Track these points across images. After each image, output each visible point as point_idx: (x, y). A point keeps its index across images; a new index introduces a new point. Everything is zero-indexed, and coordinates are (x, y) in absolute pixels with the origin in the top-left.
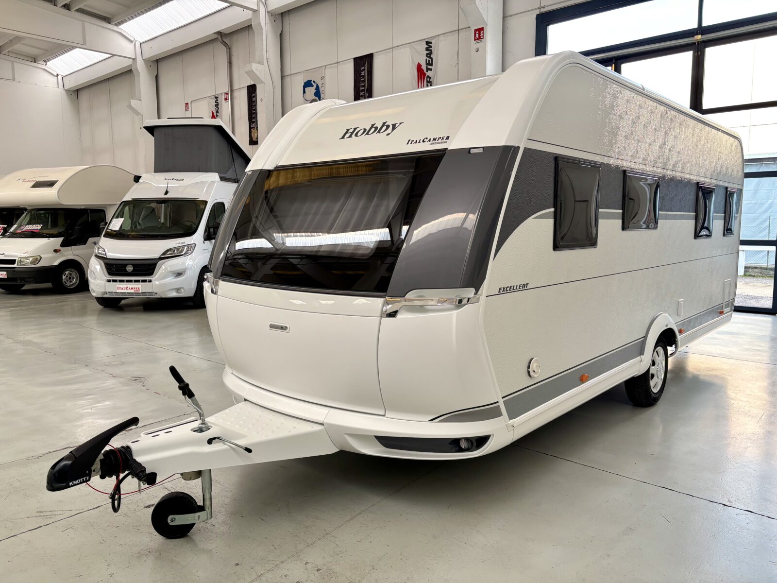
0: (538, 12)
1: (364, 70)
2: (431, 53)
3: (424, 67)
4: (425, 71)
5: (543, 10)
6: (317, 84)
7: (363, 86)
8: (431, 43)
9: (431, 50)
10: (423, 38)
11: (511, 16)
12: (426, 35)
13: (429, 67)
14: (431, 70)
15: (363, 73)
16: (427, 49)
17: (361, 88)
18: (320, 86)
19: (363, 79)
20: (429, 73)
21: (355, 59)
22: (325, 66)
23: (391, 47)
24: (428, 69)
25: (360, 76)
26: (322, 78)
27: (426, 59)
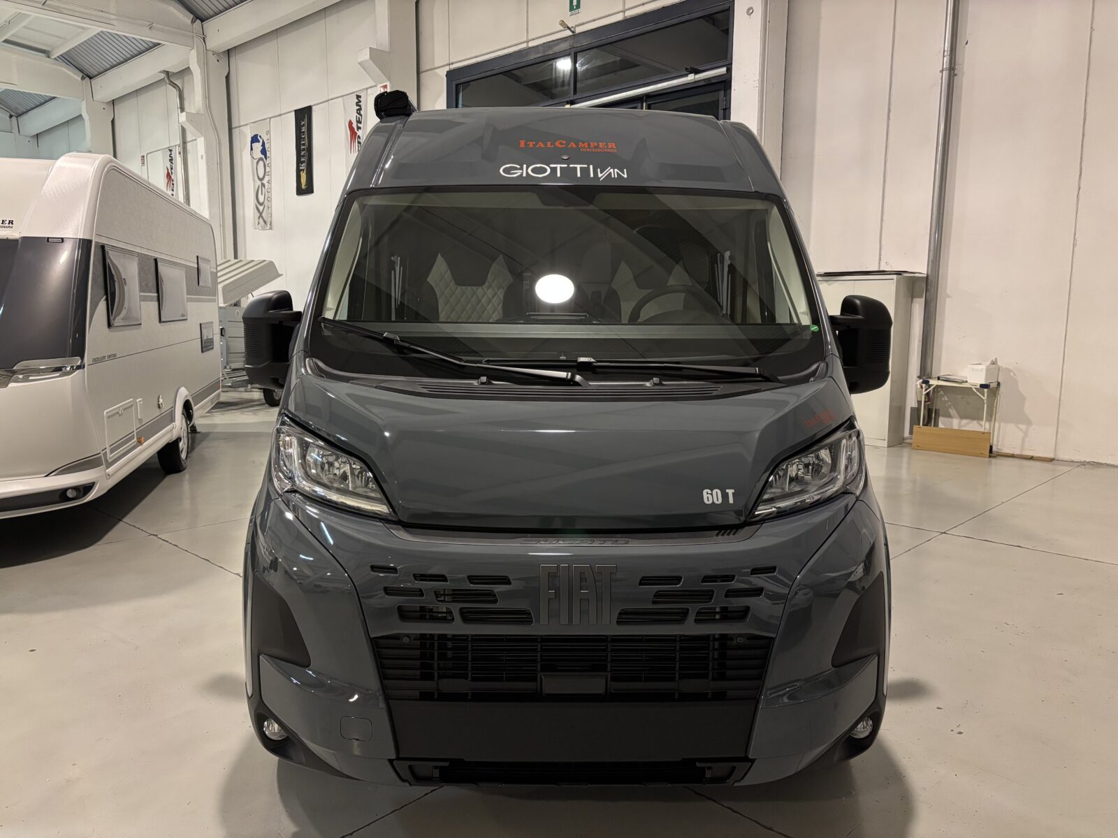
0: (447, 69)
1: (304, 125)
2: (360, 109)
3: (355, 125)
4: (356, 130)
5: (451, 66)
6: (263, 141)
7: (304, 145)
8: (360, 97)
9: (360, 106)
11: (426, 71)
12: (357, 88)
13: (359, 125)
16: (357, 104)
17: (302, 147)
18: (266, 142)
19: (303, 136)
20: (359, 132)
22: (271, 118)
23: (327, 100)
24: (359, 128)
25: (301, 132)
26: (268, 133)
27: (356, 116)
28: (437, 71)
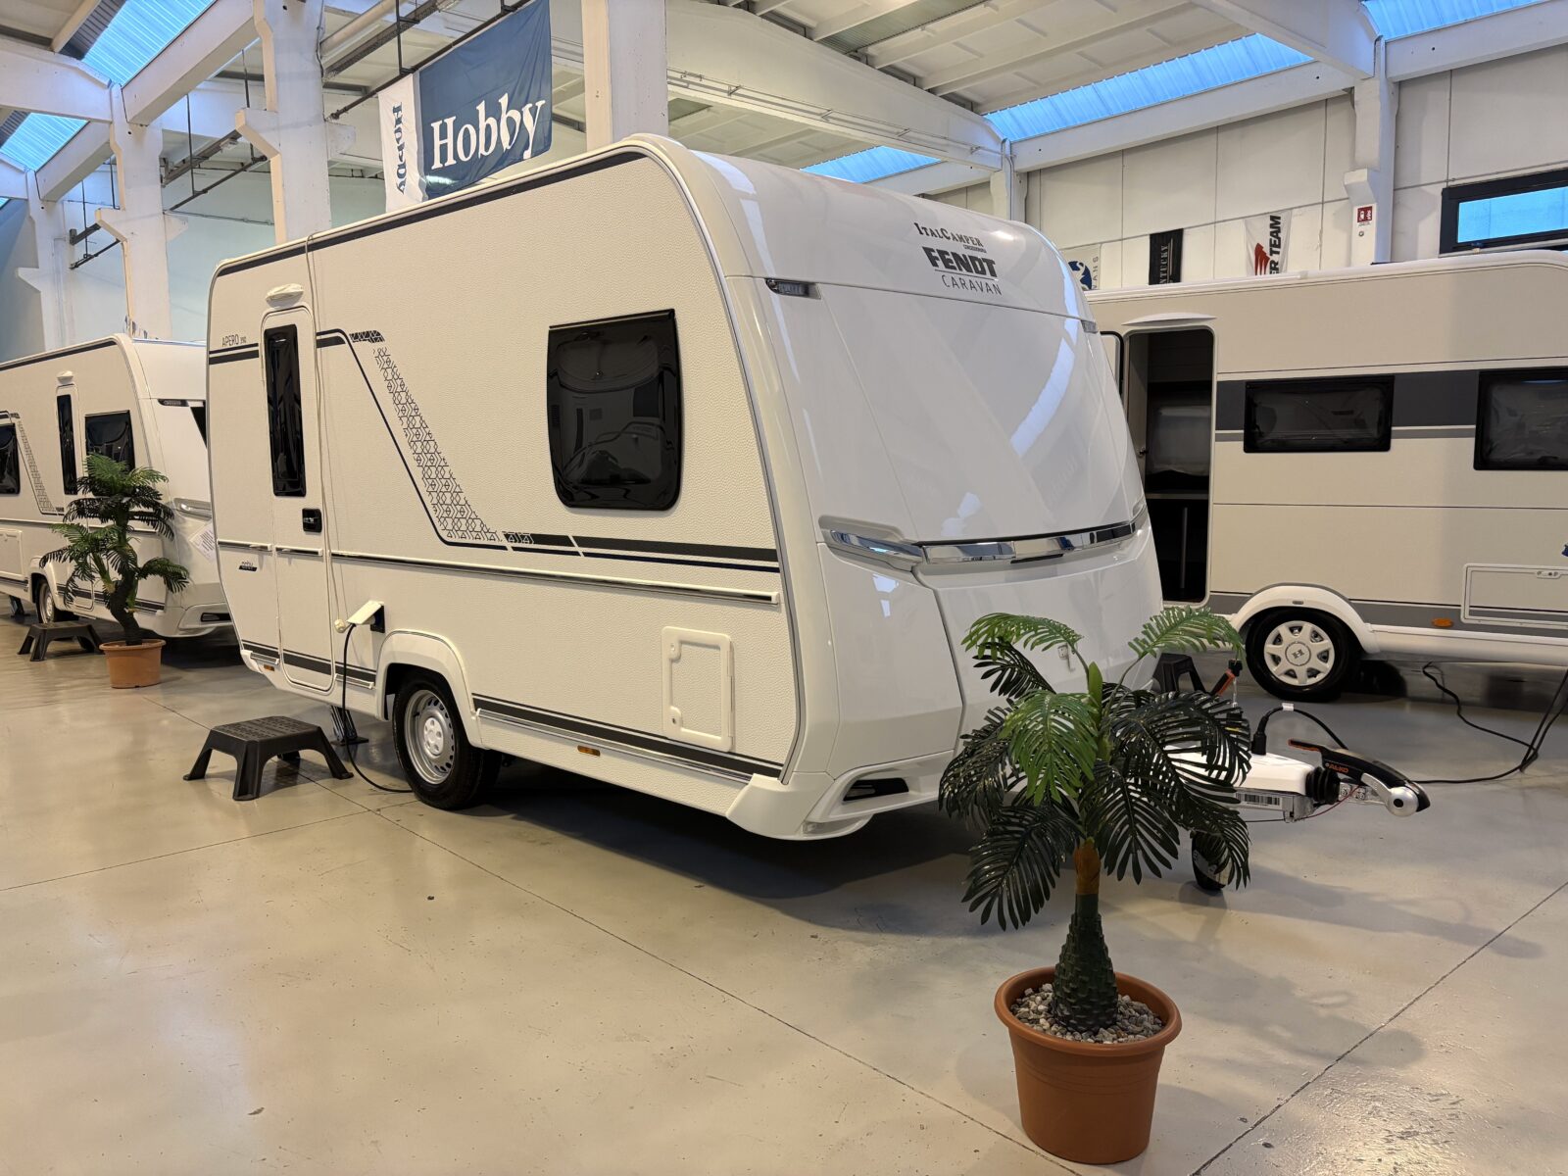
0: (1444, 185)
1: (1166, 250)
2: (1279, 231)
3: (1266, 249)
4: (1268, 255)
5: (1450, 184)
6: (1086, 268)
7: (1165, 272)
8: (1279, 218)
9: (1279, 228)
10: (1266, 211)
11: (1405, 188)
12: (1272, 208)
13: (1274, 249)
14: (1278, 253)
15: (1165, 255)
16: (1272, 226)
18: (1091, 270)
19: (1164, 263)
20: (1275, 258)
21: (1153, 237)
22: (1101, 243)
23: (1214, 221)
24: (1272, 252)
25: (1159, 258)
26: (1096, 259)
27: (1271, 240)
28: (1423, 187)
